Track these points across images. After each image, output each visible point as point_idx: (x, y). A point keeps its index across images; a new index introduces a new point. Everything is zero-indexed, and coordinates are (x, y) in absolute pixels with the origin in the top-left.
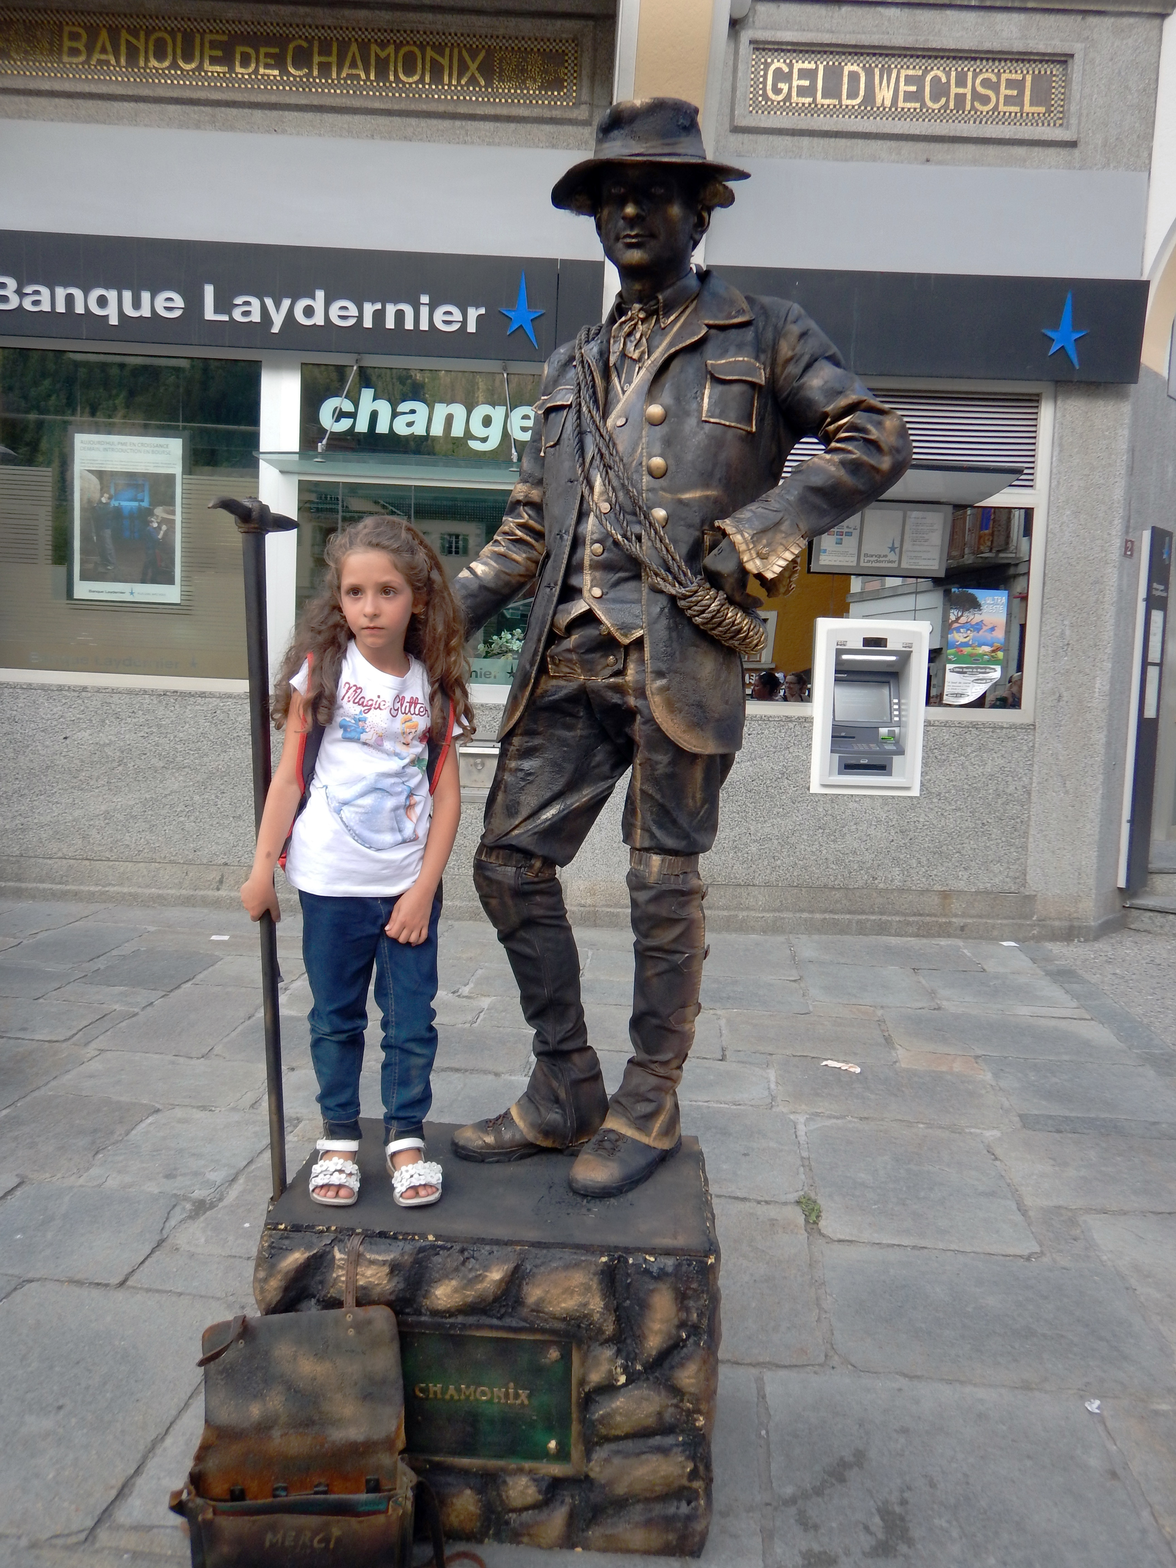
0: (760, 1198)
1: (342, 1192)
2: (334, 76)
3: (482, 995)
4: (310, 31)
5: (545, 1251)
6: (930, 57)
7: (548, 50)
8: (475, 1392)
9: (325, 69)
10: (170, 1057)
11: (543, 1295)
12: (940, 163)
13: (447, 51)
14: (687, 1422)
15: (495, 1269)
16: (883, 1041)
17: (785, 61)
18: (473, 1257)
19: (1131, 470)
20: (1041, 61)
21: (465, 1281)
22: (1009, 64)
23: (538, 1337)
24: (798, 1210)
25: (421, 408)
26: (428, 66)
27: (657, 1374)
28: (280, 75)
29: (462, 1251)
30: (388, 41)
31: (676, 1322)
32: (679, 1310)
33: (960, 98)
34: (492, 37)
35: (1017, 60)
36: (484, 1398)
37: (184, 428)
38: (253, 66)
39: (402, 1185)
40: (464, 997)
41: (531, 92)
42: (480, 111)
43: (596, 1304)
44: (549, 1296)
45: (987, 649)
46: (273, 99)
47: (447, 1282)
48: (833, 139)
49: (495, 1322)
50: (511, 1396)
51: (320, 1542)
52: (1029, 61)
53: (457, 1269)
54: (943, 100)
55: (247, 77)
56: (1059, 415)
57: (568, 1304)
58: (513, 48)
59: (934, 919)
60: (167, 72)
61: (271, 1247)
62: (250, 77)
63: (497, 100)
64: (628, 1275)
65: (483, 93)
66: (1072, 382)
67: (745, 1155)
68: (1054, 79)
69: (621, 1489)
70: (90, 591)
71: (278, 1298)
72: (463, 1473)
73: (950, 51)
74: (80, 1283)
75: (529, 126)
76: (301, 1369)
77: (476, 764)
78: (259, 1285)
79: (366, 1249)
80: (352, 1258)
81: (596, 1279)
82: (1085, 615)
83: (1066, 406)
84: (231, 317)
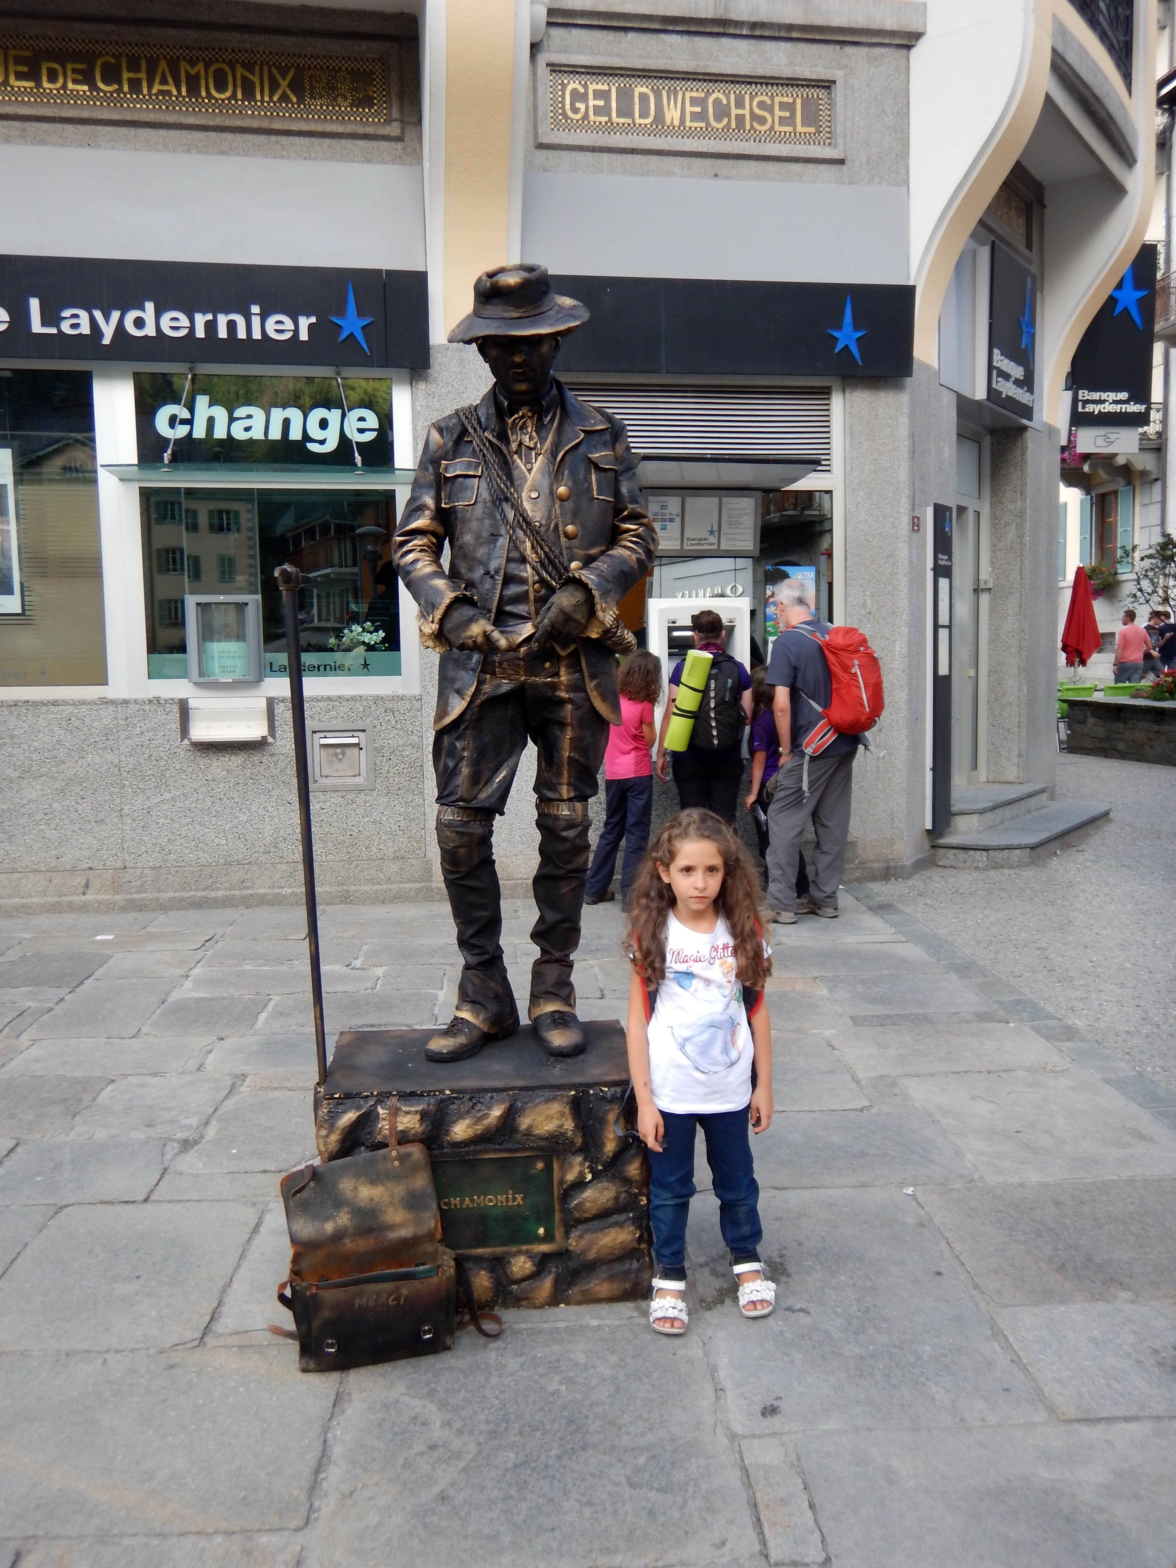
2: (145, 91)
3: (375, 966)
4: (117, 47)
5: (531, 1092)
6: (710, 81)
7: (356, 69)
8: (484, 1200)
9: (135, 86)
10: (103, 1039)
11: (531, 1123)
12: (727, 178)
13: (257, 69)
14: (635, 1202)
15: (495, 1108)
17: (580, 82)
18: (480, 1102)
19: (913, 454)
20: (808, 86)
21: (475, 1120)
22: (781, 88)
23: (528, 1154)
26: (239, 83)
27: (613, 1171)
28: (90, 90)
30: (197, 58)
33: (740, 119)
34: (300, 56)
35: (787, 85)
36: (491, 1204)
37: (12, 438)
38: (61, 80)
40: (357, 969)
41: (343, 109)
42: (294, 127)
43: (569, 1125)
44: (535, 1123)
46: (85, 114)
47: (461, 1121)
48: (630, 156)
49: (497, 1146)
50: (511, 1199)
51: (393, 1301)
52: (798, 86)
53: (468, 1112)
54: (726, 120)
55: (55, 92)
56: (848, 405)
57: (550, 1127)
58: (321, 67)
61: (329, 1112)
62: (58, 92)
63: (310, 116)
64: (591, 1102)
65: (296, 109)
66: (857, 376)
68: (821, 102)
69: (591, 1255)
71: (338, 1148)
72: (479, 1259)
73: (728, 75)
74: (111, 1203)
75: (343, 141)
76: (360, 1195)
77: (336, 754)
78: (321, 1141)
79: (401, 1105)
80: (392, 1112)
81: (567, 1108)
82: (883, 586)
83: (854, 398)
84: (59, 330)
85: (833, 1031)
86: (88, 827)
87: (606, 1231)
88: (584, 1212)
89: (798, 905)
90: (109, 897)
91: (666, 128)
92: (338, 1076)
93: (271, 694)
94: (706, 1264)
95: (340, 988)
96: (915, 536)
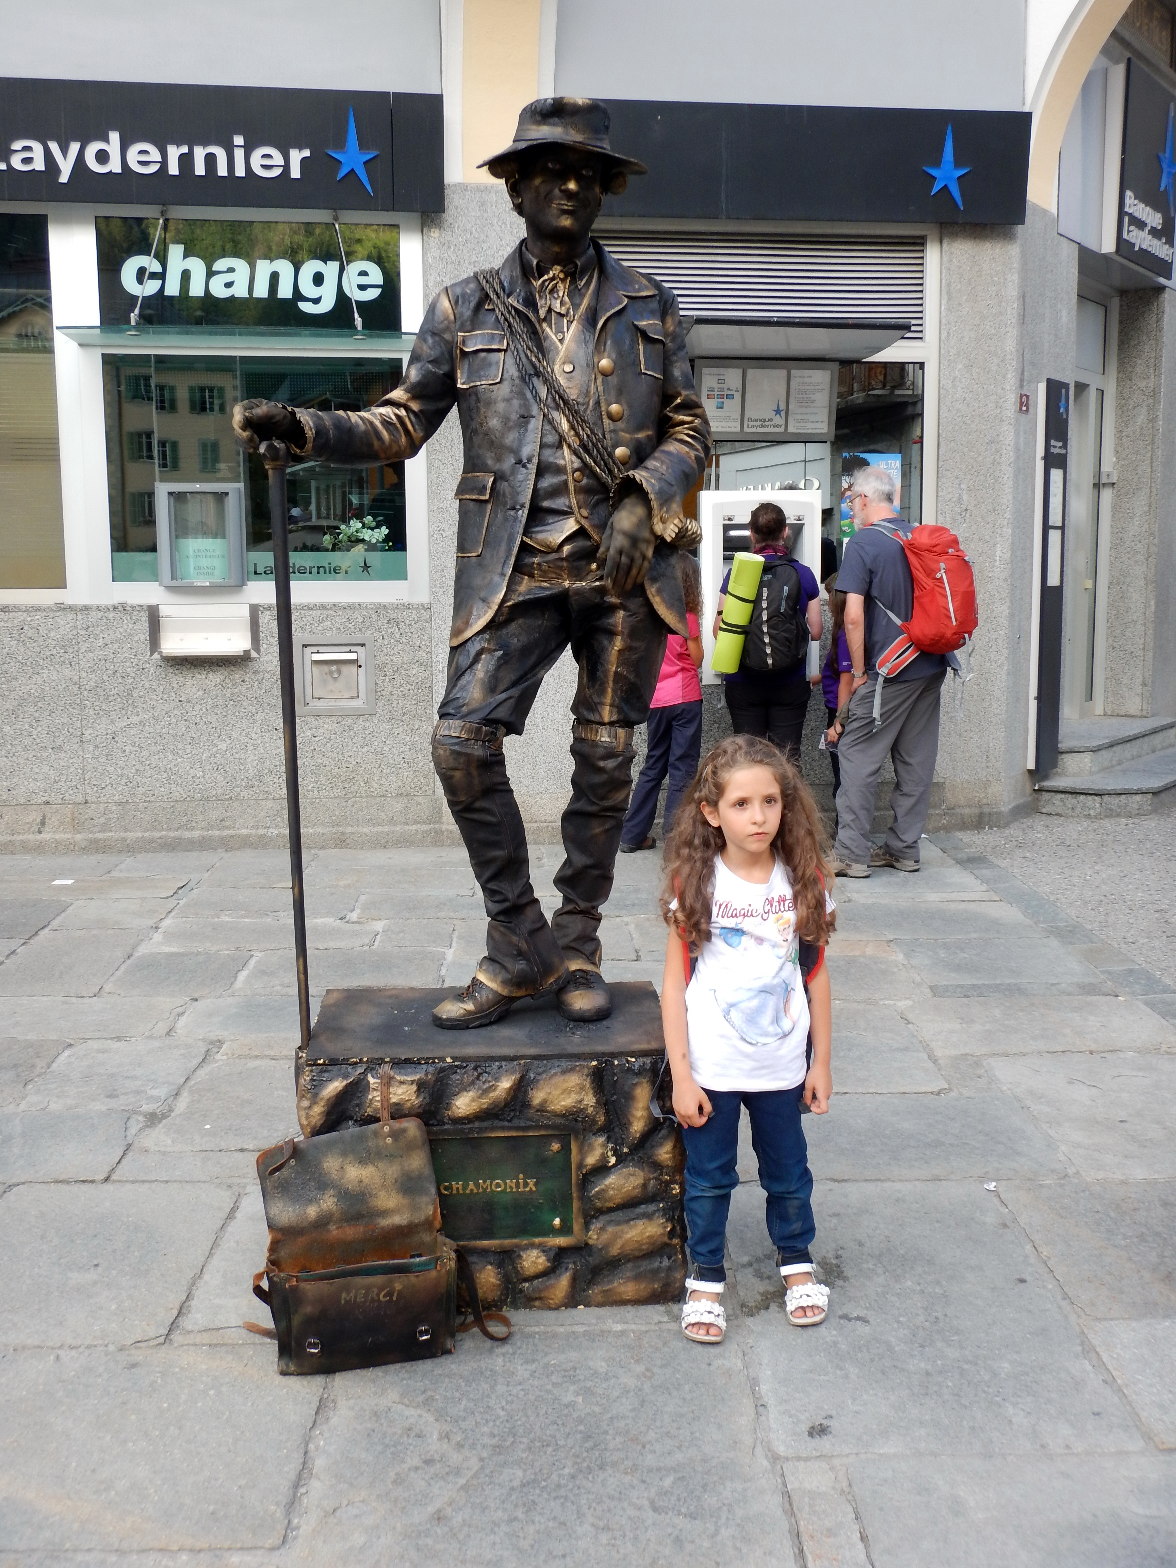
3: (373, 919)
5: (545, 1062)
8: (491, 1185)
10: (60, 998)
11: (545, 1097)
14: (666, 1191)
15: (504, 1079)
18: (486, 1072)
19: (1023, 318)
21: (481, 1092)
23: (542, 1133)
25: (241, 266)
27: (641, 1154)
29: (475, 1069)
36: (499, 1189)
40: (353, 923)
43: (590, 1100)
44: (550, 1097)
47: (465, 1093)
49: (506, 1123)
50: (521, 1185)
51: (384, 1296)
53: (473, 1083)
56: (945, 259)
57: (566, 1102)
61: (312, 1080)
64: (615, 1074)
66: (957, 223)
69: (615, 1251)
71: (322, 1122)
72: (484, 1252)
74: (66, 1182)
76: (348, 1175)
77: (331, 673)
78: (303, 1113)
79: (395, 1073)
80: (385, 1081)
81: (588, 1079)
82: (982, 478)
83: (953, 250)
84: (9, 166)
85: (909, 1003)
86: (45, 755)
87: (632, 1223)
88: (606, 1201)
89: (872, 856)
90: (69, 836)
92: (323, 1038)
93: (255, 601)
94: (750, 1264)
95: (332, 944)
96: (1023, 417)
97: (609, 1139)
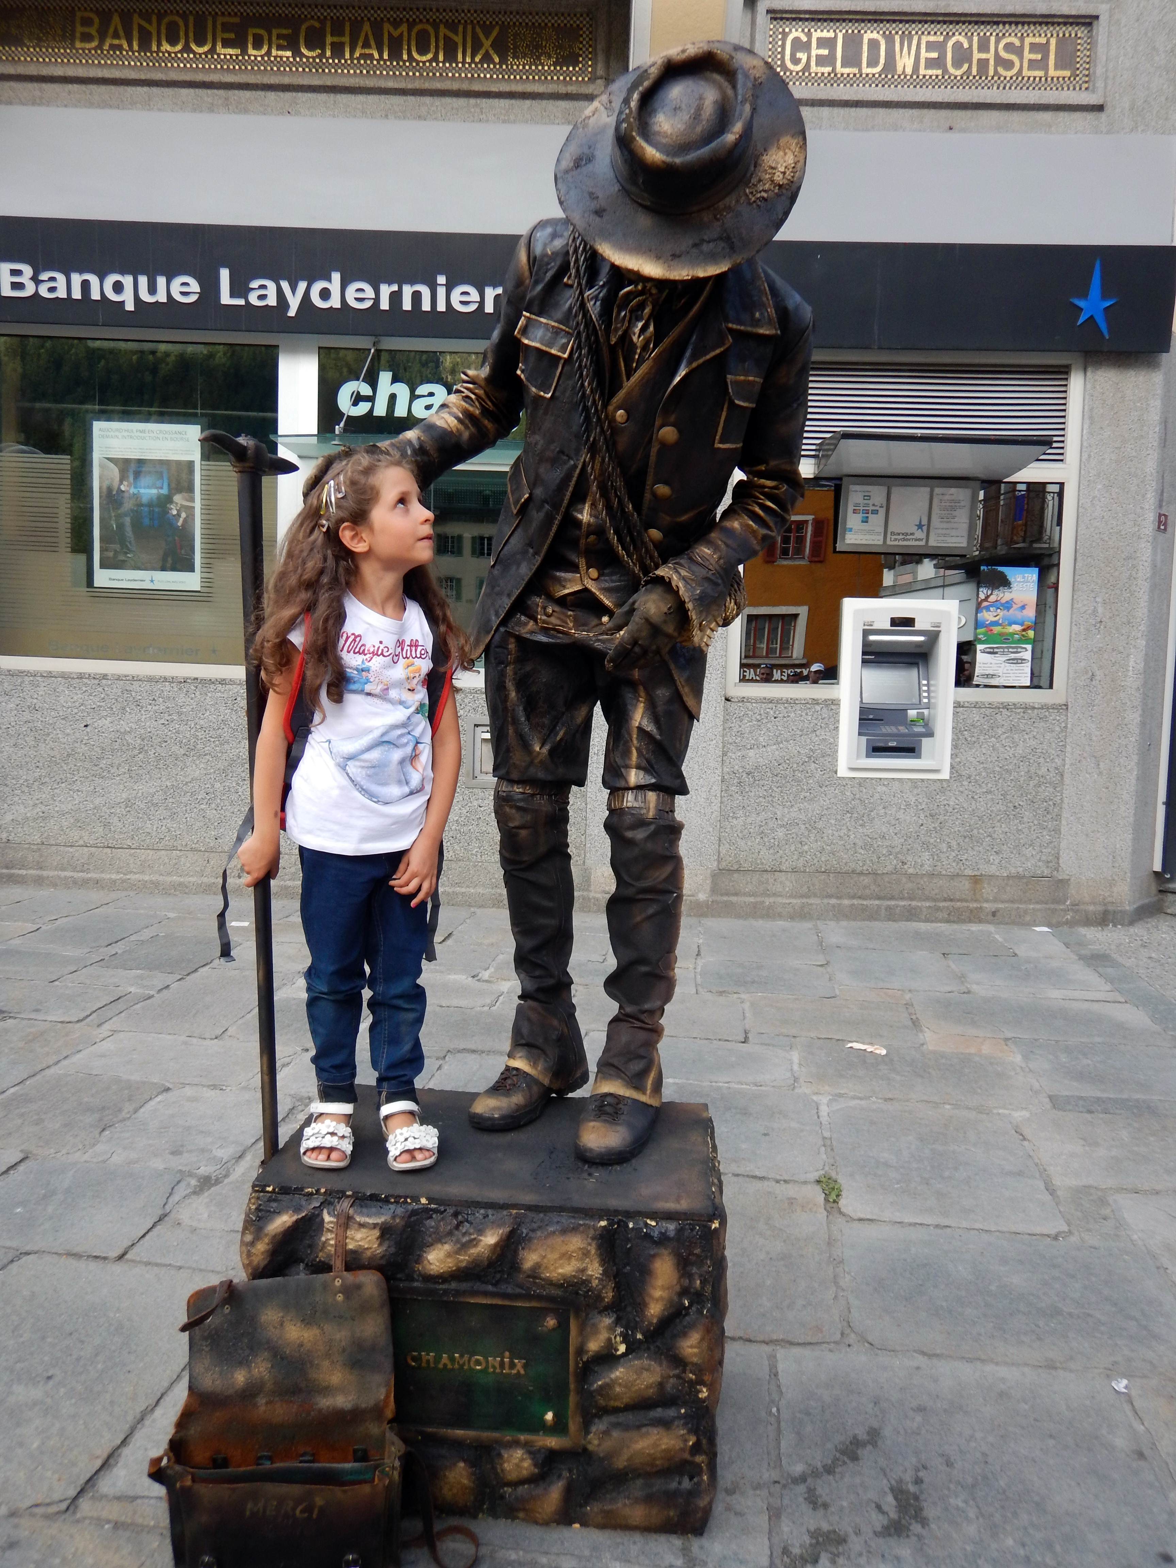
0: (778, 1177)
1: (334, 1155)
2: (347, 56)
4: (322, 11)
5: (542, 1215)
6: (951, 22)
7: (562, 25)
8: (469, 1361)
9: (338, 50)
10: (183, 1038)
11: (539, 1260)
12: (963, 130)
13: (461, 28)
14: (689, 1394)
15: (489, 1233)
16: (910, 1023)
17: (803, 30)
18: (467, 1221)
19: (1164, 442)
20: (1065, 24)
21: (459, 1246)
22: (1033, 28)
23: (534, 1304)
24: (818, 1189)
26: (441, 44)
27: (658, 1344)
28: (294, 57)
29: (456, 1215)
30: (401, 19)
31: (678, 1288)
32: (682, 1276)
33: (982, 64)
34: (505, 13)
35: (1040, 24)
36: (478, 1367)
37: (202, 415)
38: (266, 47)
39: (396, 1149)
40: (483, 980)
41: (546, 68)
42: (494, 88)
43: (595, 1270)
44: (545, 1261)
45: (1018, 628)
46: (286, 80)
47: (440, 1246)
48: (854, 109)
49: (490, 1288)
50: (507, 1366)
51: (301, 1512)
52: (1053, 24)
53: (450, 1233)
54: (966, 66)
56: (1089, 386)
57: (566, 1269)
58: (527, 24)
59: (965, 904)
60: (179, 55)
61: (258, 1209)
62: (263, 59)
63: (512, 77)
64: (628, 1240)
65: (498, 70)
66: (1102, 352)
67: (765, 1135)
68: (1079, 41)
69: (621, 1463)
70: (110, 579)
71: (266, 1262)
72: (456, 1445)
73: (972, 15)
74: (78, 1256)
75: (544, 102)
76: (287, 1336)
78: (246, 1250)
79: (355, 1212)
80: (342, 1221)
81: (594, 1245)
82: (1118, 592)
83: (1097, 377)
84: (247, 301)
85: (1025, 1114)
87: (644, 1429)
88: (612, 1398)
91: (896, 77)
96: (1161, 536)
97: (618, 1322)
